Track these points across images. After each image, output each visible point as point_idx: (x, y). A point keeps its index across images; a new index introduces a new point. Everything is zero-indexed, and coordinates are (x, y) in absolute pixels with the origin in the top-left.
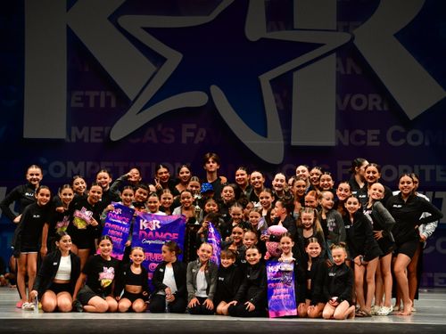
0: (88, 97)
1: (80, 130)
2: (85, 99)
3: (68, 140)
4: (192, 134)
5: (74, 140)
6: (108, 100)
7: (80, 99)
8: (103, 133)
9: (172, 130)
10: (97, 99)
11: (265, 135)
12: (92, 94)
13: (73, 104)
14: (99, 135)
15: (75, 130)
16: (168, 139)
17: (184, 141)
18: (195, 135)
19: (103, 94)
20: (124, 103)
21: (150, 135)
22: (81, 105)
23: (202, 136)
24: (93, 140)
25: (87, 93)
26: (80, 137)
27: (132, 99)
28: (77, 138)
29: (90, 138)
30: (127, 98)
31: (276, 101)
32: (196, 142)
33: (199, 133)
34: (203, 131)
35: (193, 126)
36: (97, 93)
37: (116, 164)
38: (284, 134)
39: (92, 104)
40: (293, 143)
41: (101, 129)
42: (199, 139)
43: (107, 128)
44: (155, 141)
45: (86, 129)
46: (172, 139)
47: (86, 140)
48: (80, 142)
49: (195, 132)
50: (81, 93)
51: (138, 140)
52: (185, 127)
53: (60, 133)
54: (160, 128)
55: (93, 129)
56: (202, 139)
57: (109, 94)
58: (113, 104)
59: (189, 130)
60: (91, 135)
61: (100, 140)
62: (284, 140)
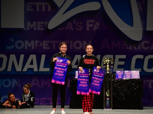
0: (36, 5)
1: (32, 23)
2: (34, 7)
3: (25, 29)
4: (92, 25)
5: (28, 29)
6: (46, 7)
7: (31, 7)
8: (44, 25)
9: (81, 23)
10: (41, 7)
11: (132, 25)
12: (38, 4)
13: (28, 10)
14: (42, 26)
15: (29, 23)
16: (79, 28)
17: (88, 29)
18: (94, 25)
19: (44, 4)
20: (55, 9)
21: (69, 26)
22: (32, 10)
23: (97, 26)
24: (39, 29)
25: (35, 3)
26: (32, 27)
27: (59, 6)
28: (30, 27)
29: (37, 28)
30: (57, 6)
31: (138, 7)
32: (94, 29)
33: (96, 25)
34: (98, 24)
35: (93, 21)
36: (40, 3)
37: (52, 42)
38: (142, 25)
39: (38, 10)
40: (148, 29)
41: (43, 23)
42: (95, 28)
43: (46, 23)
44: (72, 29)
45: (35, 23)
46: (81, 28)
47: (35, 29)
48: (32, 29)
49: (94, 24)
50: (32, 3)
51: (63, 29)
52: (88, 21)
53: (21, 25)
54: (74, 22)
55: (39, 23)
56: (97, 28)
57: (47, 4)
58: (49, 10)
59: (90, 23)
60: (38, 26)
61: (42, 29)
62: (143, 28)
